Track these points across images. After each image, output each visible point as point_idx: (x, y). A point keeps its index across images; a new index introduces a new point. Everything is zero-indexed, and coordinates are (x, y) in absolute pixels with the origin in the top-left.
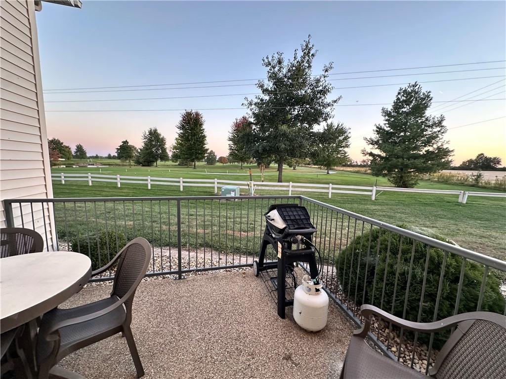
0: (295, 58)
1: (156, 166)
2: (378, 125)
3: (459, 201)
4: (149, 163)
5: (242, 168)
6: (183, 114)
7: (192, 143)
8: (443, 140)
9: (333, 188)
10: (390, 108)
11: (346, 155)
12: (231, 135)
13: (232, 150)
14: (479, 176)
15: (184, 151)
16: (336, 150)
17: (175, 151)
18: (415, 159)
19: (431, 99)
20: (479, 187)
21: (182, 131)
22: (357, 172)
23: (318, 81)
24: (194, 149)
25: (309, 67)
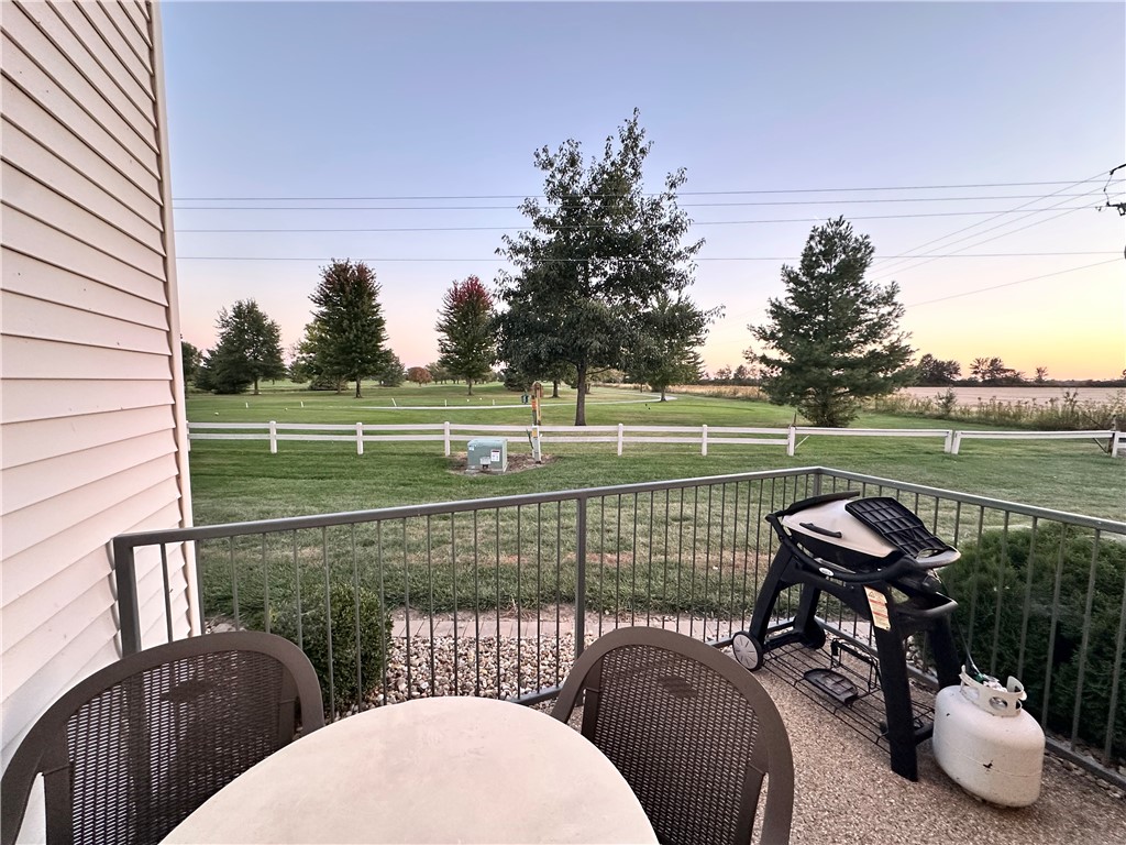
0: (607, 153)
1: (256, 394)
2: (774, 301)
3: (946, 450)
4: (234, 385)
5: (470, 394)
6: (327, 269)
7: (352, 336)
8: (899, 331)
9: (710, 435)
10: (796, 266)
11: (699, 361)
12: (443, 318)
13: (447, 351)
14: (950, 399)
15: (332, 356)
16: (676, 351)
17: (304, 355)
18: (853, 369)
19: (872, 251)
20: (951, 419)
21: (324, 309)
22: (718, 396)
23: (656, 205)
24: (356, 352)
25: (637, 175)
